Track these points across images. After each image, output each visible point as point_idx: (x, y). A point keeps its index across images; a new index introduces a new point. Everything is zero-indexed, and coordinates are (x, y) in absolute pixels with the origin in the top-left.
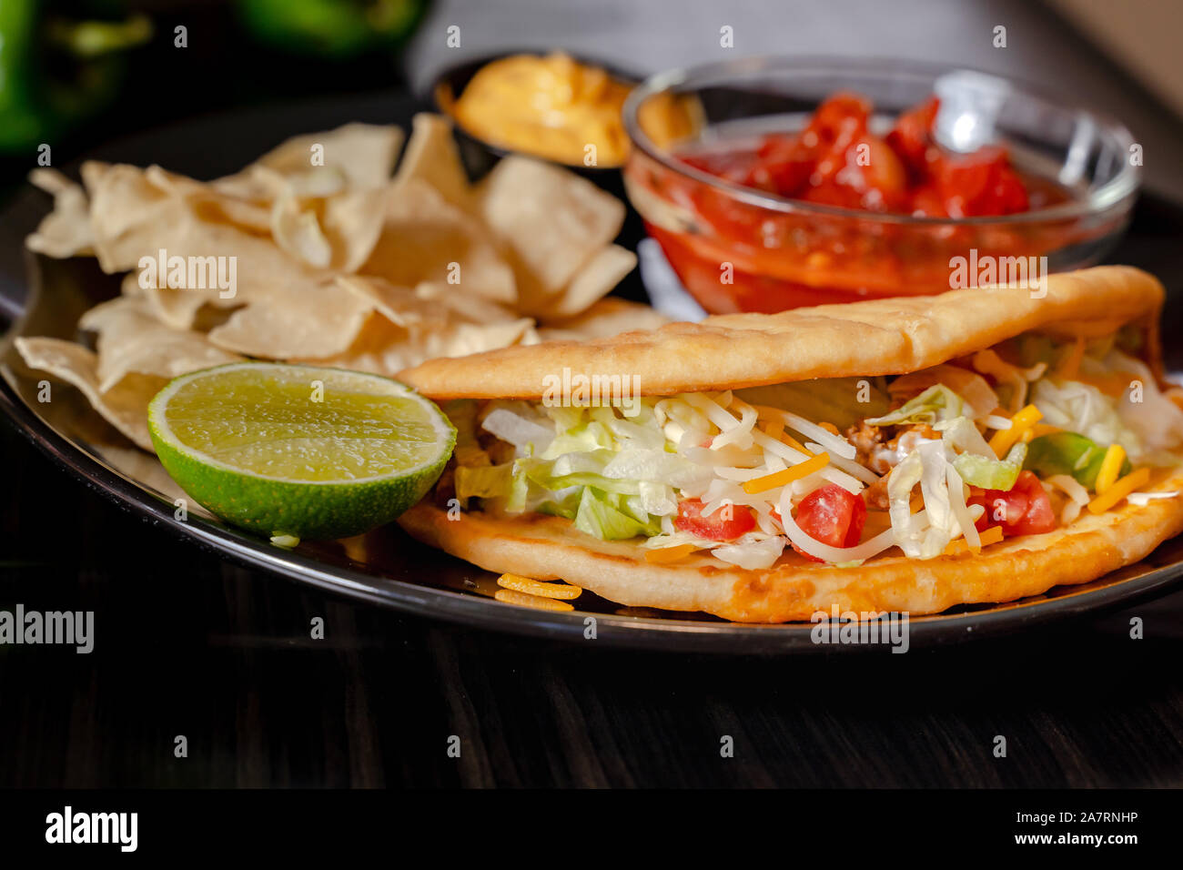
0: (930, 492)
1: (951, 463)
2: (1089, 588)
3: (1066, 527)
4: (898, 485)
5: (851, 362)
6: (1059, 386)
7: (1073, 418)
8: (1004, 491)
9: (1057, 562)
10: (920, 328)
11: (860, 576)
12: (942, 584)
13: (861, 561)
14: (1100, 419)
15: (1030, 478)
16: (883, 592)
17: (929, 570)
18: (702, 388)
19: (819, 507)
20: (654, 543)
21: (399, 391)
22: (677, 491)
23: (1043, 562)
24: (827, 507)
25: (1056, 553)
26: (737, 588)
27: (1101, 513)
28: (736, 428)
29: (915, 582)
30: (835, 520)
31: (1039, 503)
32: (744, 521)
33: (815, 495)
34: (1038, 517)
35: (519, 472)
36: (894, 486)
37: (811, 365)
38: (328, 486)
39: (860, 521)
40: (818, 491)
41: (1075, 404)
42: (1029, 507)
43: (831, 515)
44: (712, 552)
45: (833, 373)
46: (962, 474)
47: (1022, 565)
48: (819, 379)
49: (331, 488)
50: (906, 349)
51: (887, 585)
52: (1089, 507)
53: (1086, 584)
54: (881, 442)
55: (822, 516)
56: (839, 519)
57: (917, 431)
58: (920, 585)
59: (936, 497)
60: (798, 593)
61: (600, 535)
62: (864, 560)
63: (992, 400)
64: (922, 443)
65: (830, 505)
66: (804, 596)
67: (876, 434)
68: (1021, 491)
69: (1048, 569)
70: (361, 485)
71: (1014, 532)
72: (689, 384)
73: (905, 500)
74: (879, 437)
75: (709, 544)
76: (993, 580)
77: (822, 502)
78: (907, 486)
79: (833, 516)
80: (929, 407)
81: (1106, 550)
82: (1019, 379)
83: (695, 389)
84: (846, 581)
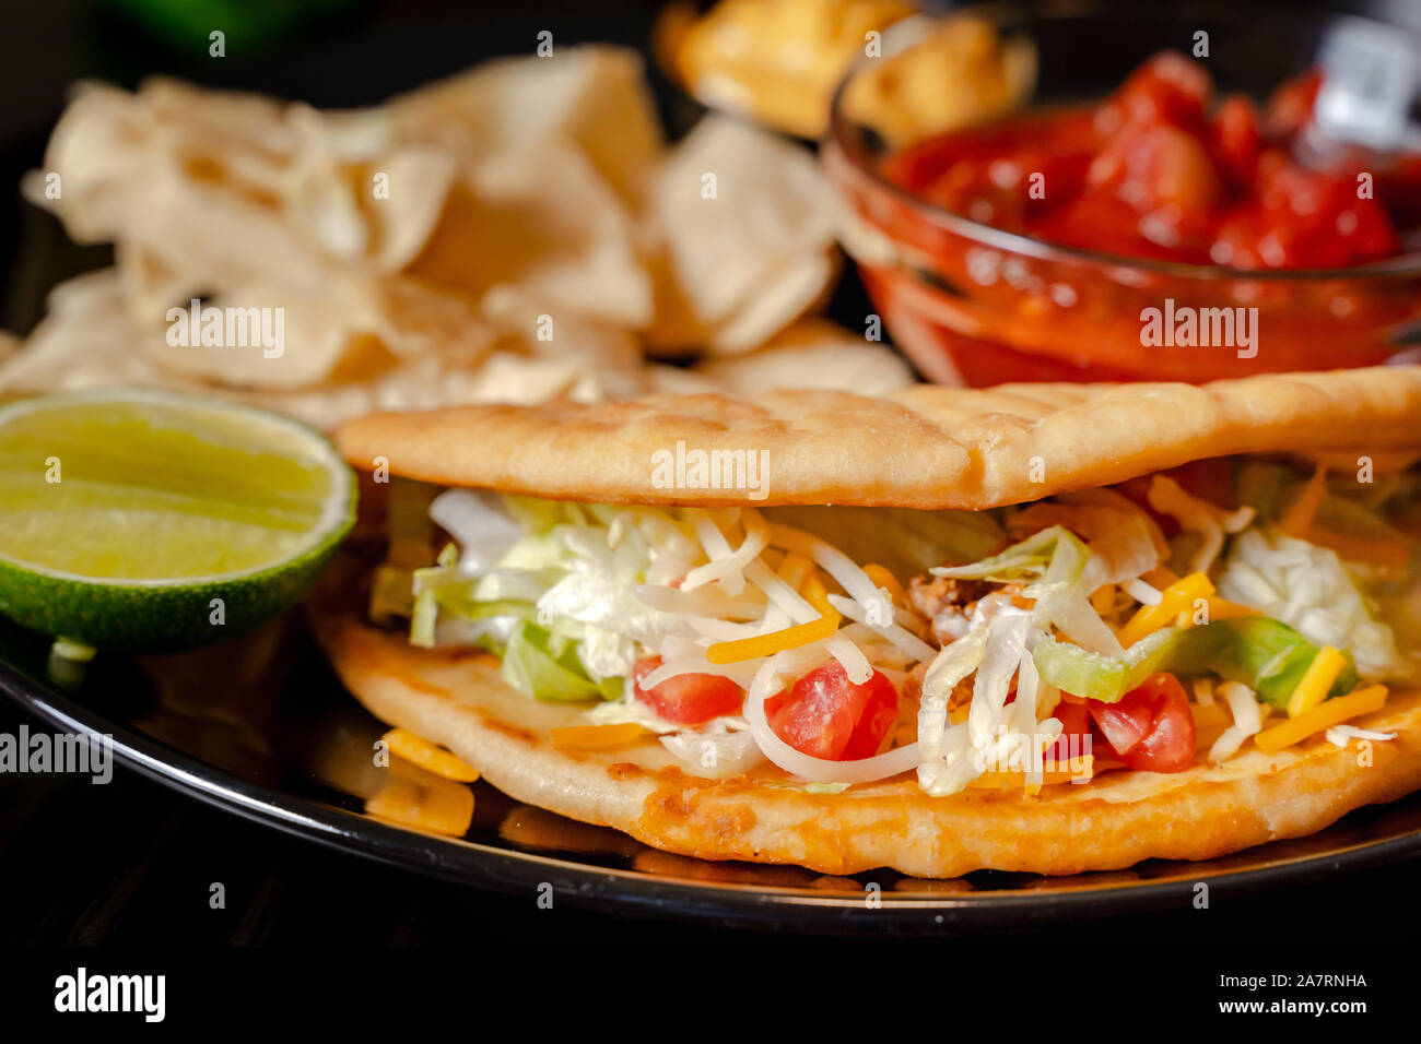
0: (985, 693)
1: (1031, 651)
2: (1204, 870)
3: (1211, 766)
4: (943, 676)
5: (877, 487)
6: (1272, 545)
7: (1284, 596)
8: (1106, 702)
9: (1143, 826)
10: (1003, 443)
11: (824, 810)
12: (948, 836)
13: (844, 786)
14: (1325, 602)
15: (1165, 685)
16: (854, 839)
17: (931, 814)
18: (662, 501)
19: (814, 694)
20: (602, 715)
21: (317, 452)
22: (637, 644)
23: (1118, 823)
24: (824, 697)
25: (1146, 812)
26: (650, 803)
27: (1273, 751)
28: (728, 560)
29: (907, 829)
30: (827, 718)
31: (1165, 725)
32: (719, 699)
33: (812, 677)
34: (1160, 747)
35: (423, 590)
36: (937, 673)
37: (814, 485)
38: (100, 587)
39: (878, 722)
40: (820, 670)
41: (1294, 577)
42: (1151, 729)
43: (825, 709)
44: (661, 739)
45: (855, 499)
46: (1041, 672)
47: (1084, 824)
48: (835, 506)
49: (105, 591)
50: (973, 475)
51: (863, 829)
52: (1257, 740)
53: (1201, 862)
54: (953, 603)
55: (812, 708)
56: (833, 717)
57: (1006, 593)
58: (914, 834)
59: (987, 701)
60: (730, 824)
61: (529, 692)
62: (849, 785)
63: (1149, 556)
64: (1010, 612)
65: (828, 693)
66: (739, 828)
67: (949, 590)
68: (1141, 702)
69: (1126, 834)
70: (149, 590)
71: (1115, 765)
72: (642, 494)
73: (943, 699)
74: (953, 596)
75: (662, 726)
76: (1032, 841)
77: (819, 687)
78: (951, 679)
79: (825, 713)
80: (1041, 558)
81: (1235, 814)
82: (1211, 526)
83: (652, 501)
84: (804, 814)
